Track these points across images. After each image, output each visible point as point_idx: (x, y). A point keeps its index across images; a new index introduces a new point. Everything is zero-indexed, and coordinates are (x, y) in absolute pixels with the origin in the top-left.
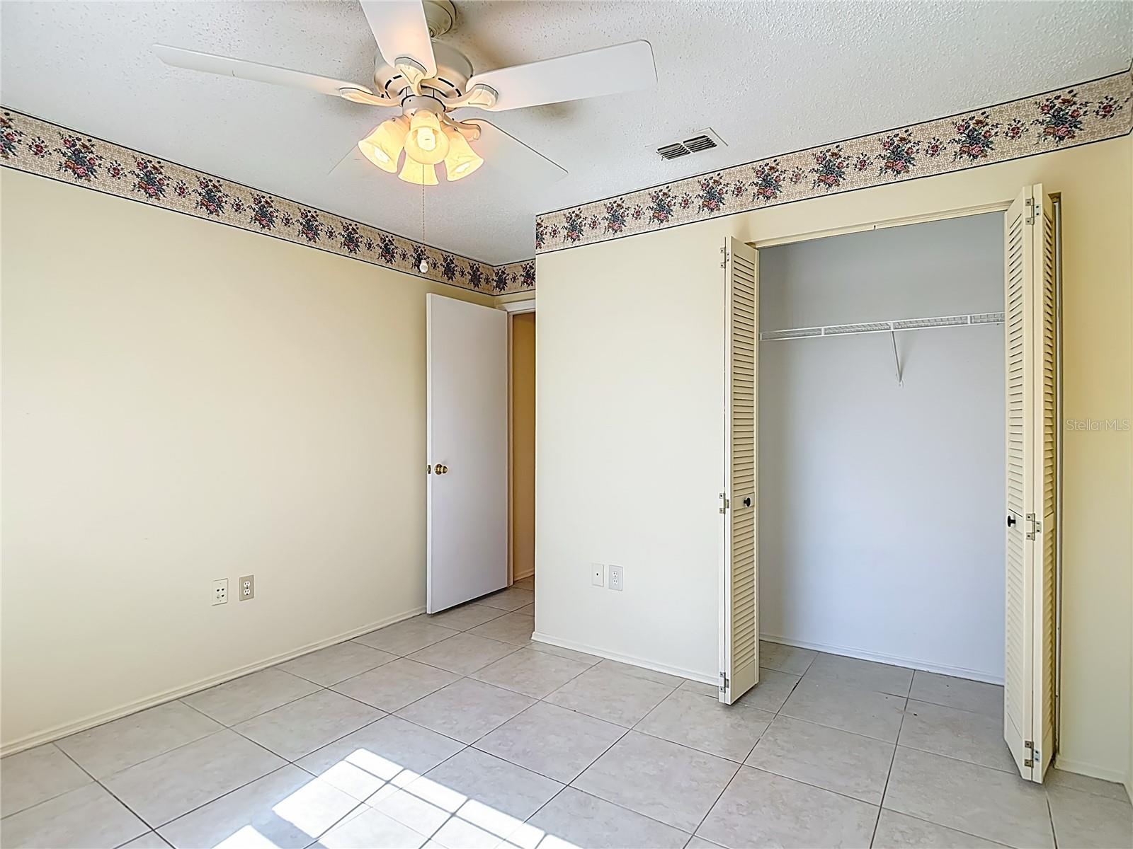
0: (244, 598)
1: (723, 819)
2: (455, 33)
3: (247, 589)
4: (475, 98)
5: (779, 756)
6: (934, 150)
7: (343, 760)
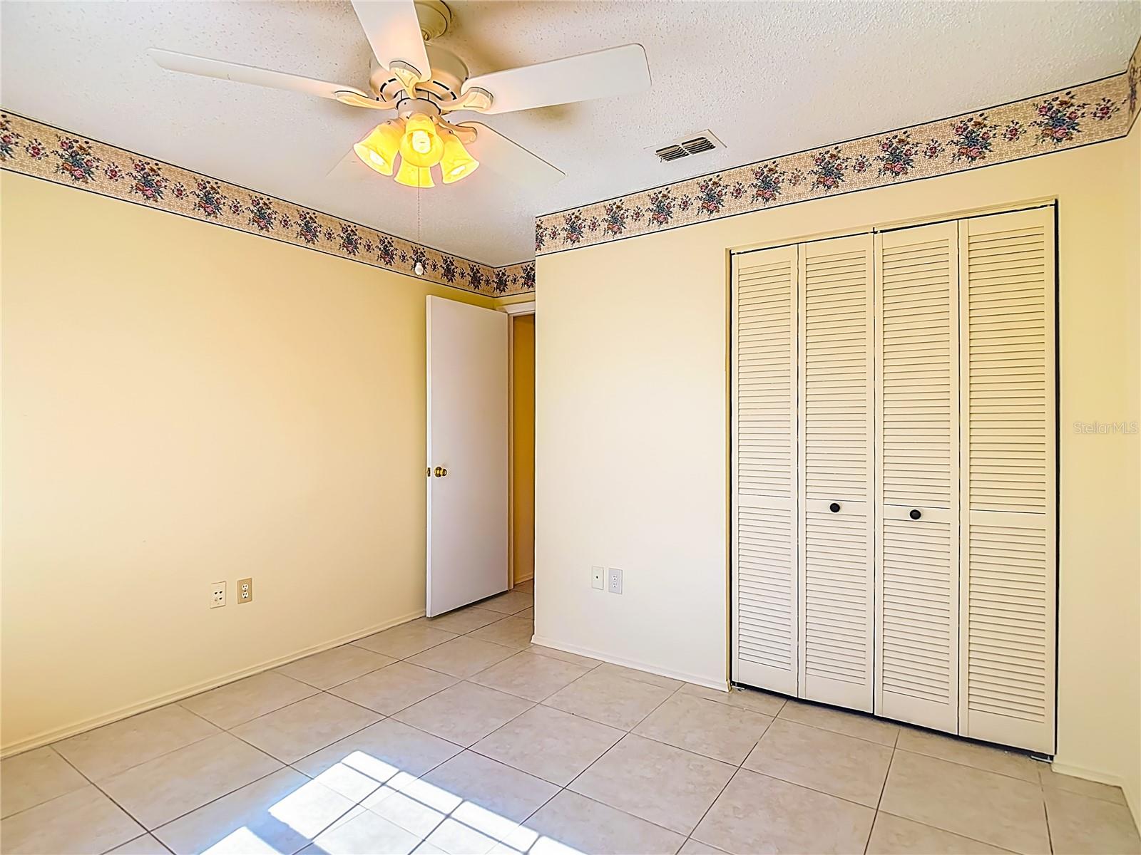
0: (243, 600)
1: (719, 822)
2: (450, 36)
3: (245, 592)
4: (470, 102)
5: (777, 759)
6: (933, 151)
7: (339, 762)
